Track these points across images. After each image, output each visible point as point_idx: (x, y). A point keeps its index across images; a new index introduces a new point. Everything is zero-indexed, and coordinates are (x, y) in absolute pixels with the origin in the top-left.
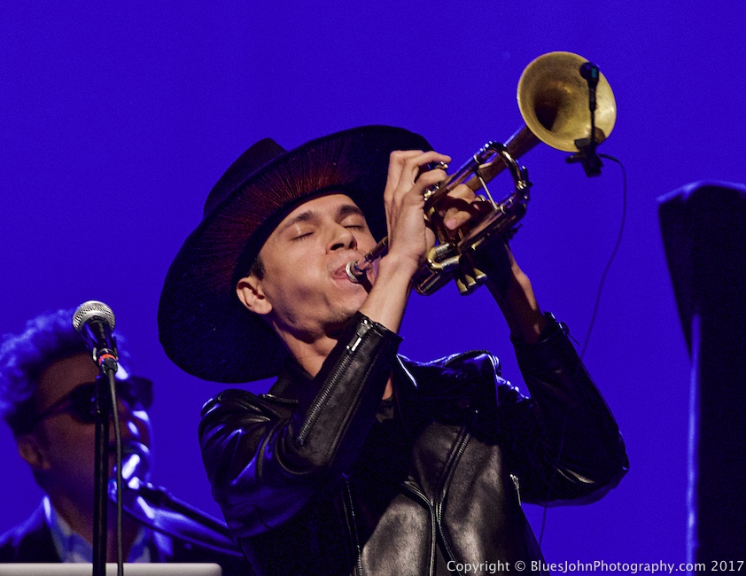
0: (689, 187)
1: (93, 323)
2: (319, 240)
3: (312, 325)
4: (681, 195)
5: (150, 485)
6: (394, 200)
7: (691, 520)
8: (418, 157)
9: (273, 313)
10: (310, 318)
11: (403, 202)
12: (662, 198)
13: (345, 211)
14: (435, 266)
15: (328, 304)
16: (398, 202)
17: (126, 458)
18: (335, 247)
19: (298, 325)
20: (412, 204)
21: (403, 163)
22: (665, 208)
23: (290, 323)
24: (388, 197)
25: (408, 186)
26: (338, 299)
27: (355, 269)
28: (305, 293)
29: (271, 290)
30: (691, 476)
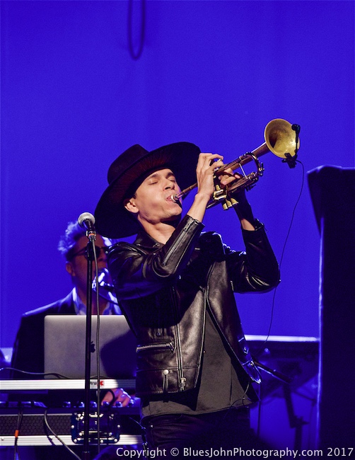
0: (319, 168)
1: (86, 222)
2: (160, 185)
3: (156, 218)
4: (317, 170)
5: (109, 285)
6: (201, 172)
7: (321, 298)
8: (211, 156)
9: (139, 212)
10: (154, 215)
11: (205, 173)
12: (309, 172)
13: (169, 175)
14: (216, 199)
15: (163, 210)
16: (203, 173)
17: (99, 274)
18: (167, 188)
19: (149, 218)
20: (209, 174)
21: (205, 157)
22: (310, 175)
23: (146, 217)
24: (198, 170)
25: (207, 167)
26: (168, 209)
27: (175, 197)
28: (155, 206)
29: (139, 203)
30: (321, 281)
